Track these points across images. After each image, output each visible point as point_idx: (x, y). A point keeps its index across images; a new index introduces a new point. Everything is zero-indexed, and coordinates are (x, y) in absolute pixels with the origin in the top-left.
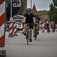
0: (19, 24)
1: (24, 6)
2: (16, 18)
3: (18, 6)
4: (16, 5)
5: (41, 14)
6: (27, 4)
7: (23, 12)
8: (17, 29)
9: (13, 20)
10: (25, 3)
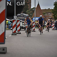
0: (23, 22)
1: (28, 5)
2: (20, 16)
3: (22, 4)
4: (20, 4)
5: (45, 12)
6: (31, 2)
7: (27, 10)
8: (21, 27)
9: (17, 18)
10: (29, 1)
